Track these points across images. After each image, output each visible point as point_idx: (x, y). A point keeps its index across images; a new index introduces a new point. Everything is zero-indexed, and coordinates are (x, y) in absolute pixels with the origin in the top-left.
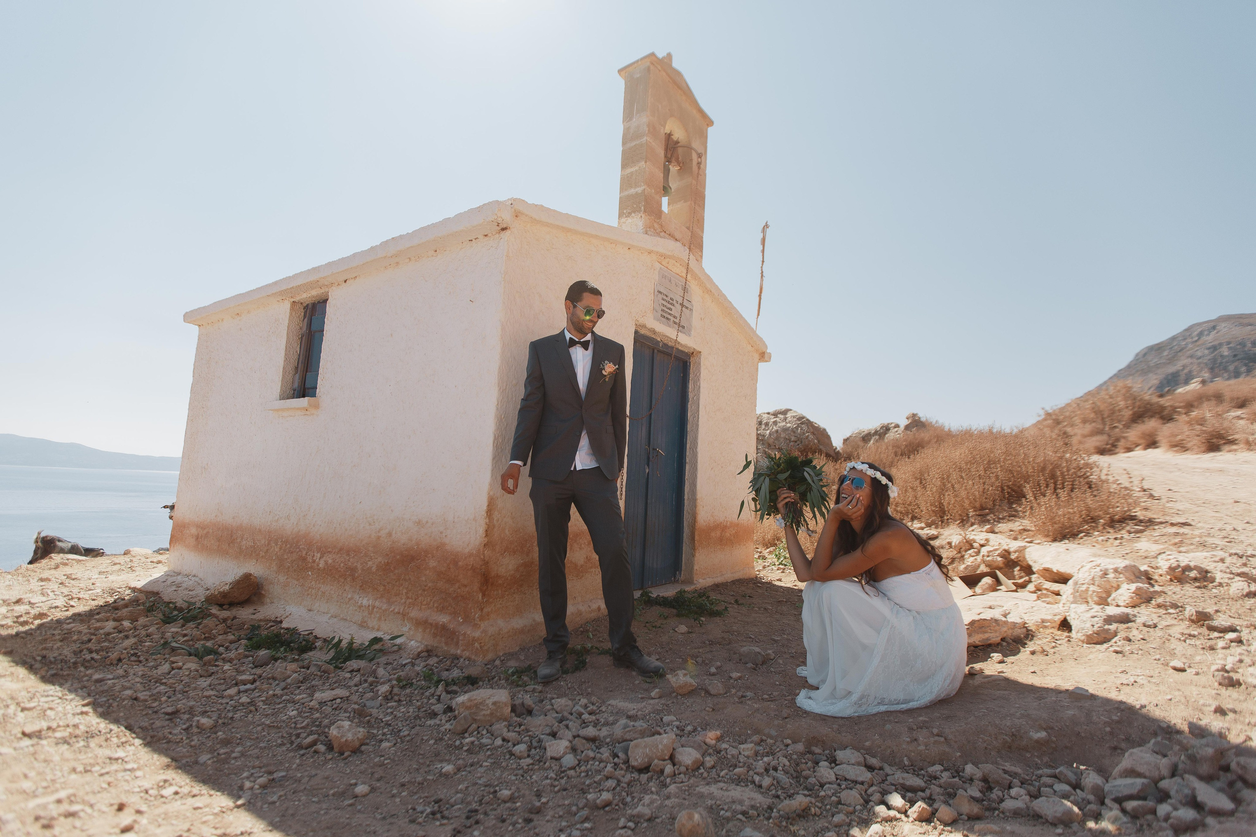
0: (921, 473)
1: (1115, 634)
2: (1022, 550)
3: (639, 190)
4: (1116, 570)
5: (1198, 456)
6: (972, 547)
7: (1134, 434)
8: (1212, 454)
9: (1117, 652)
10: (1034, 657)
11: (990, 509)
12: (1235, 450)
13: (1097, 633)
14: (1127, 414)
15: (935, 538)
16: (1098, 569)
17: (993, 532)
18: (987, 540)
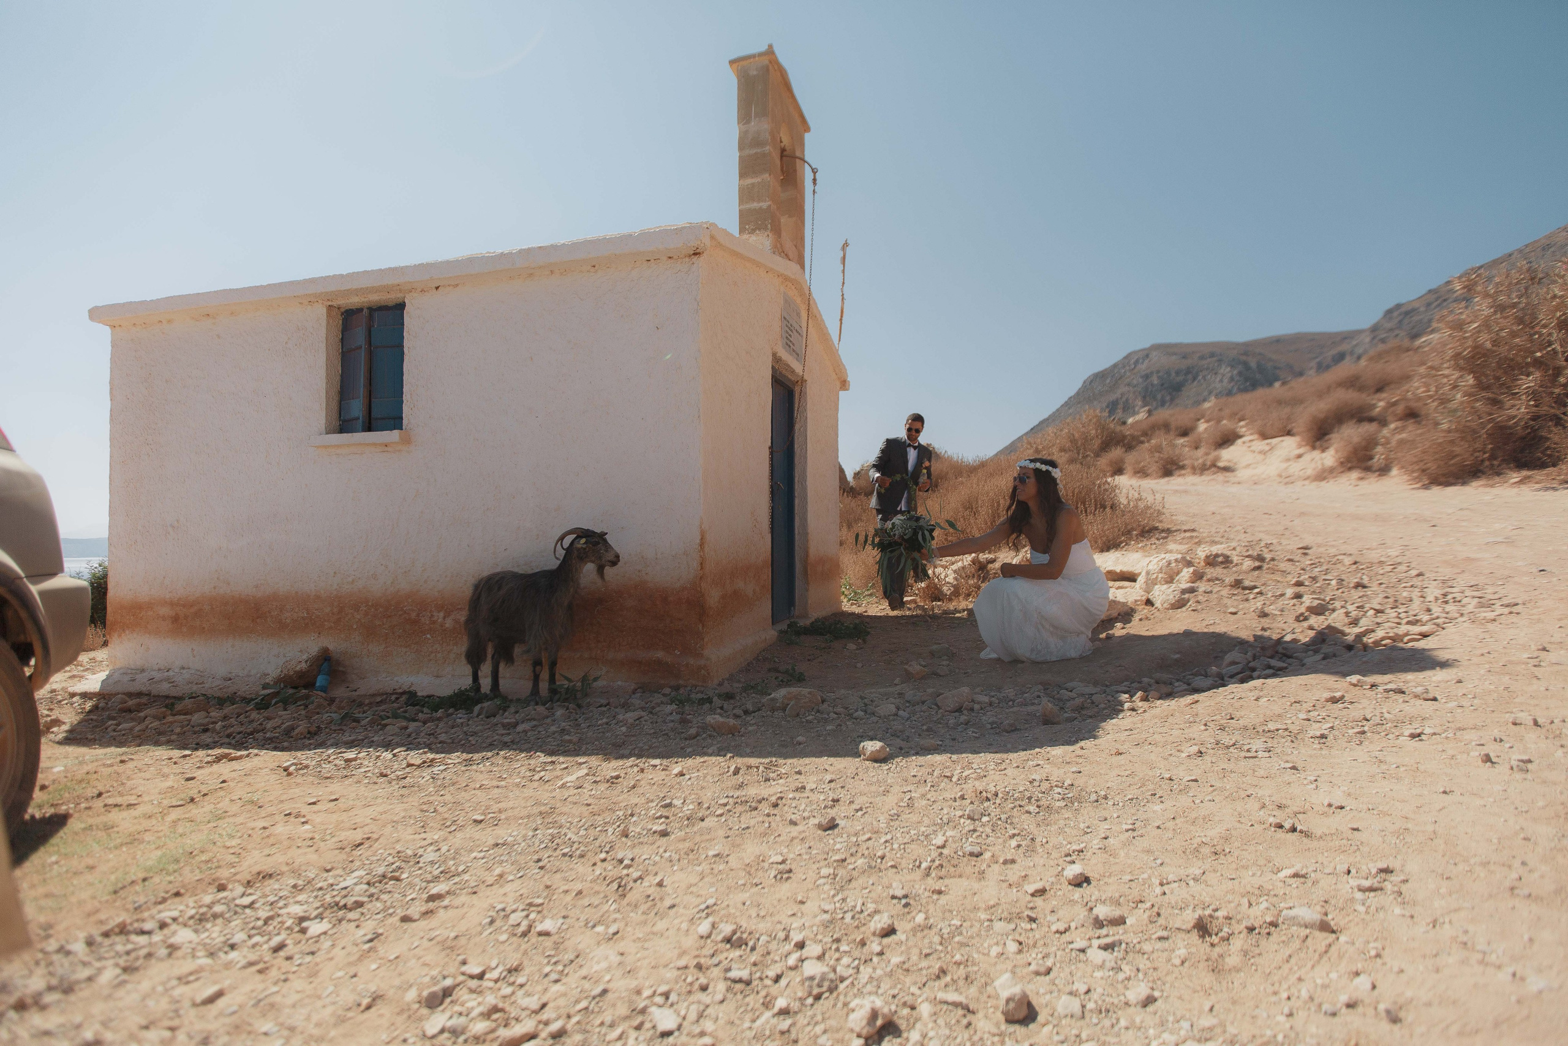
1: (1188, 601)
3: (764, 205)
4: (1176, 560)
5: (1156, 481)
7: (1103, 461)
8: (1166, 479)
9: (1194, 610)
10: (1142, 622)
12: (1184, 475)
13: (1178, 601)
14: (1096, 443)
16: (1164, 561)
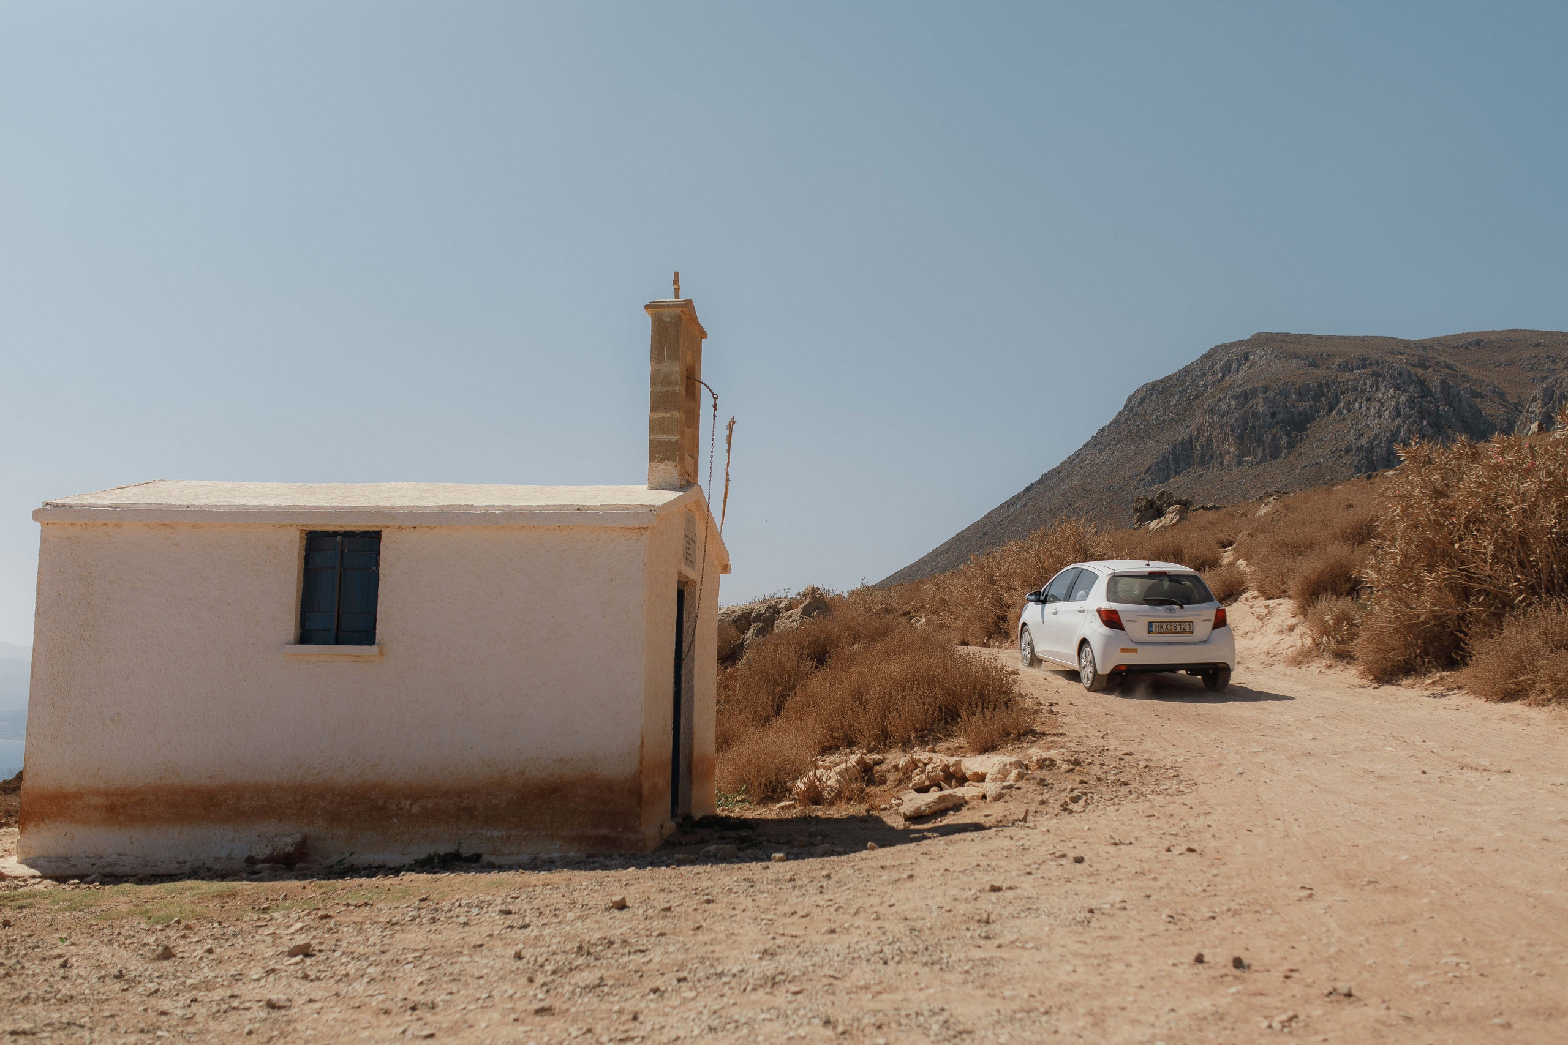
0: (859, 692)
2: (959, 763)
3: (674, 438)
4: (1011, 764)
6: (917, 767)
11: (929, 730)
15: (879, 763)
16: (1002, 763)
17: (934, 751)
18: (931, 759)
